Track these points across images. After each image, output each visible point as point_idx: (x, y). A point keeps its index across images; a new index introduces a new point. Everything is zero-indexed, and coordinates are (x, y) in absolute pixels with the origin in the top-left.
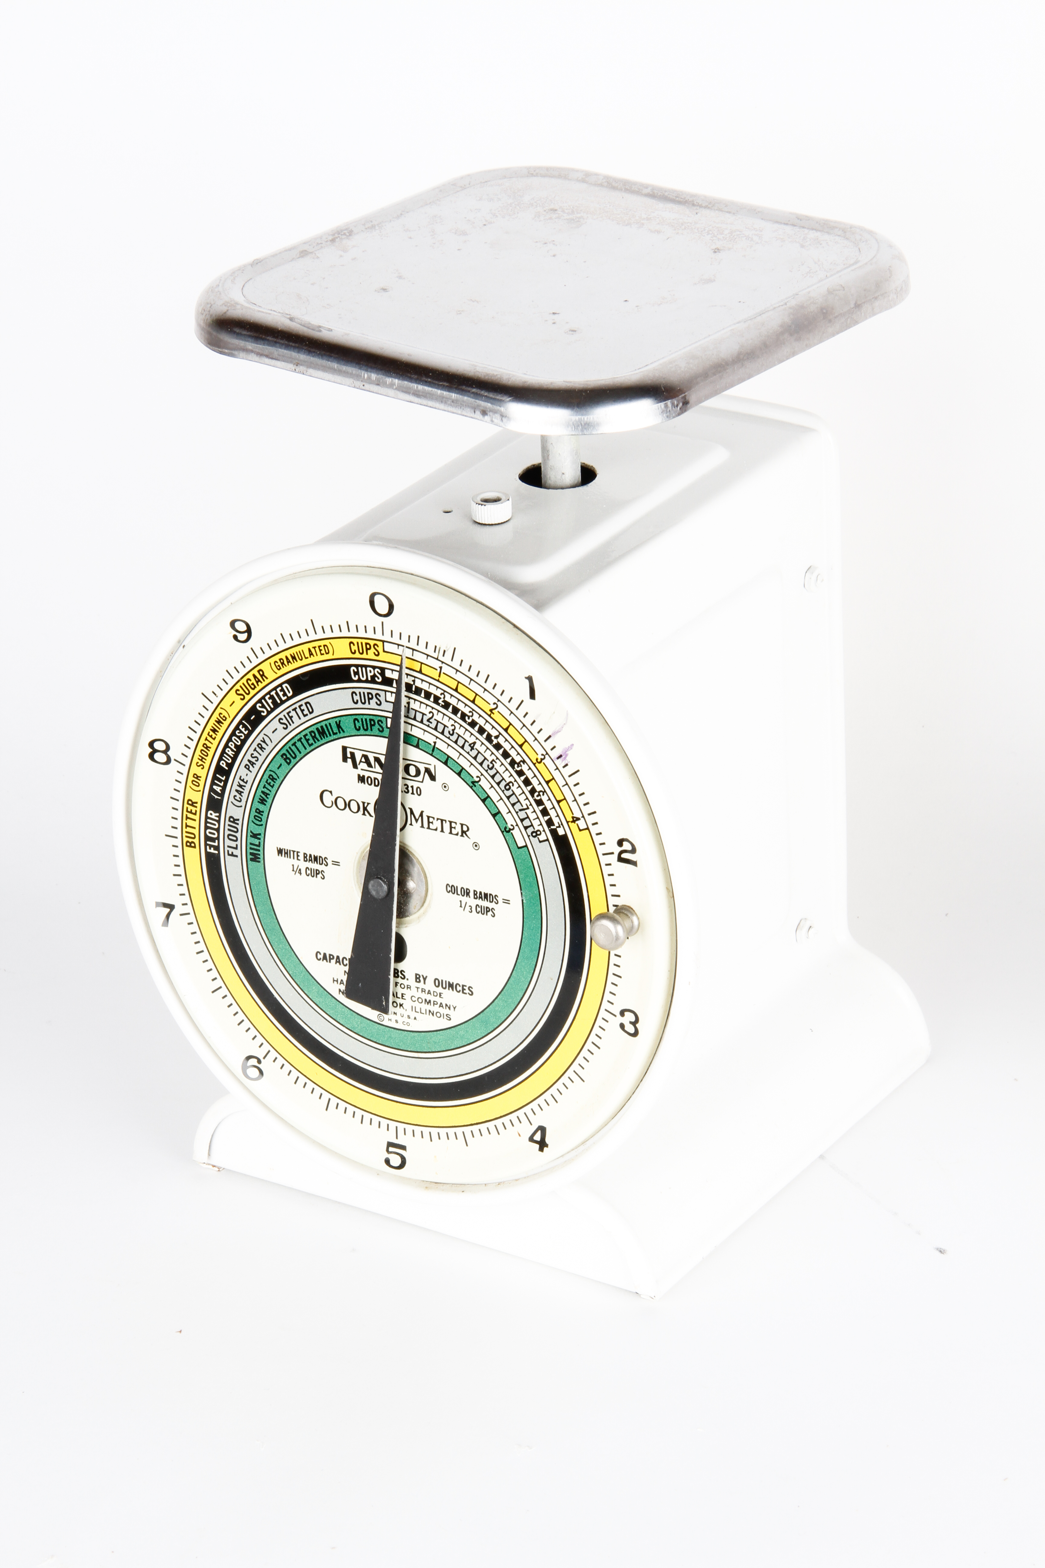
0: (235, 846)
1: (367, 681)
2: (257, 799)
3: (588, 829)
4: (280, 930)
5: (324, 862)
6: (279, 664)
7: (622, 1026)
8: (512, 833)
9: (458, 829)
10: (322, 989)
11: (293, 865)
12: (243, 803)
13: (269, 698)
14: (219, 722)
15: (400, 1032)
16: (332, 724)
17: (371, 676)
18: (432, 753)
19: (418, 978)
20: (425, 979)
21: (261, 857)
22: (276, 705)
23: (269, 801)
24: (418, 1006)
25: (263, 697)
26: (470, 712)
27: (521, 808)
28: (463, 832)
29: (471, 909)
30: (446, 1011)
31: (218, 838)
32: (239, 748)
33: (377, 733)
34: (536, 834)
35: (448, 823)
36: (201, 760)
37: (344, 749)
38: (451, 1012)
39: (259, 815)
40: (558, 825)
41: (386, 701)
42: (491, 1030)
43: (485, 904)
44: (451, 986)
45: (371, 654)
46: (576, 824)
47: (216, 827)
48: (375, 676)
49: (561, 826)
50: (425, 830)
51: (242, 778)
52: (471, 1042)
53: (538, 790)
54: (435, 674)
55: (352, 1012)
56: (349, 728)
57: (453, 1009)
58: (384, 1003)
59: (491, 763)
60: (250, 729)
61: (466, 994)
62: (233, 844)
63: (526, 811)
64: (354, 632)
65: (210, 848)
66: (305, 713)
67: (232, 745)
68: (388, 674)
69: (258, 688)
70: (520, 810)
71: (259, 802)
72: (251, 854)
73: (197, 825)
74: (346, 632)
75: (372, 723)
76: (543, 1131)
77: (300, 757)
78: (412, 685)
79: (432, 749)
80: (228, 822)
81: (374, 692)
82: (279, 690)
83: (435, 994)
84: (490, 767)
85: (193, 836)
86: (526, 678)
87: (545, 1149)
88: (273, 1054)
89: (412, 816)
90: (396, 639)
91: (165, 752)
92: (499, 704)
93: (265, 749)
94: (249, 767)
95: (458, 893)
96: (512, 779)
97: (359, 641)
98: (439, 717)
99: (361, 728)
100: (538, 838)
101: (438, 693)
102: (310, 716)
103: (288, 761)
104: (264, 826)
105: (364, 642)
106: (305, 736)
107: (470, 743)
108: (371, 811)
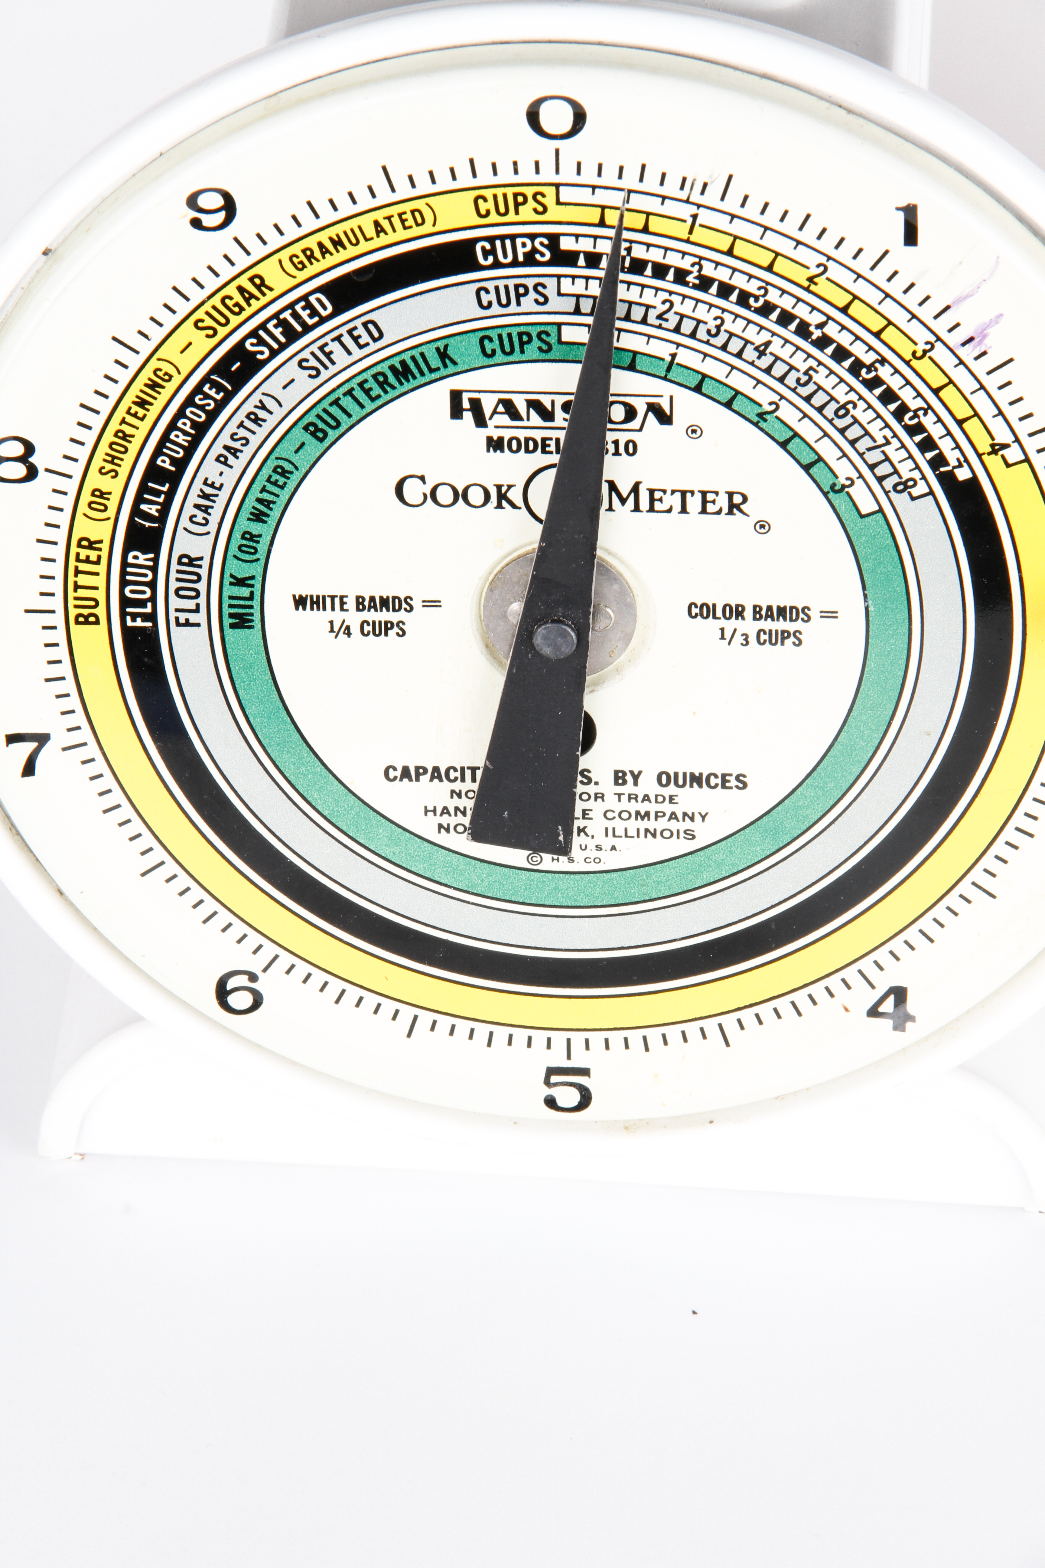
0: (194, 608)
1: (515, 263)
2: (245, 514)
3: (1027, 460)
4: (302, 741)
5: (404, 605)
6: (302, 258)
8: (848, 493)
9: (723, 502)
10: (400, 830)
11: (331, 622)
12: (212, 527)
13: (276, 326)
14: (153, 386)
15: (577, 876)
16: (427, 355)
17: (525, 254)
18: (666, 375)
19: (620, 778)
20: (636, 777)
21: (257, 617)
22: (292, 336)
23: (275, 514)
24: (619, 826)
25: (263, 326)
26: (759, 288)
27: (872, 444)
28: (733, 508)
29: (746, 640)
30: (688, 825)
31: (153, 599)
32: (201, 429)
33: (537, 355)
34: (904, 486)
35: (698, 497)
36: (112, 462)
37: (456, 396)
38: (697, 826)
39: (251, 544)
40: (957, 464)
41: (559, 294)
42: (785, 842)
43: (781, 625)
44: (696, 780)
45: (527, 212)
46: (999, 457)
47: (148, 579)
48: (534, 250)
49: (965, 464)
50: (644, 516)
51: (209, 482)
52: (740, 868)
53: (913, 408)
54: (682, 230)
55: (468, 859)
56: (469, 355)
57: (701, 818)
58: (561, 838)
59: (806, 373)
60: (230, 388)
61: (731, 788)
63: (883, 449)
64: (485, 177)
65: (134, 620)
66: (362, 341)
67: (184, 424)
68: (566, 244)
69: (248, 311)
70: (869, 449)
71: (249, 519)
72: (231, 616)
73: (100, 581)
74: (465, 179)
75: (524, 339)
76: (899, 994)
77: (349, 424)
78: (624, 258)
79: (666, 367)
80: (174, 566)
81: (530, 283)
82: (298, 308)
83: (660, 799)
84: (802, 382)
85: (92, 603)
86: (898, 209)
87: (909, 1025)
88: (286, 960)
89: (614, 494)
90: (589, 176)
91: (23, 459)
92: (830, 264)
93: (264, 421)
94: (226, 458)
95: (718, 616)
96: (853, 397)
97: (499, 192)
98: (687, 308)
99: (499, 351)
100: (910, 493)
101: (685, 264)
102: (374, 346)
103: (320, 435)
104: (263, 561)
105: (510, 191)
106: (361, 385)
107: (757, 344)
108: (517, 498)
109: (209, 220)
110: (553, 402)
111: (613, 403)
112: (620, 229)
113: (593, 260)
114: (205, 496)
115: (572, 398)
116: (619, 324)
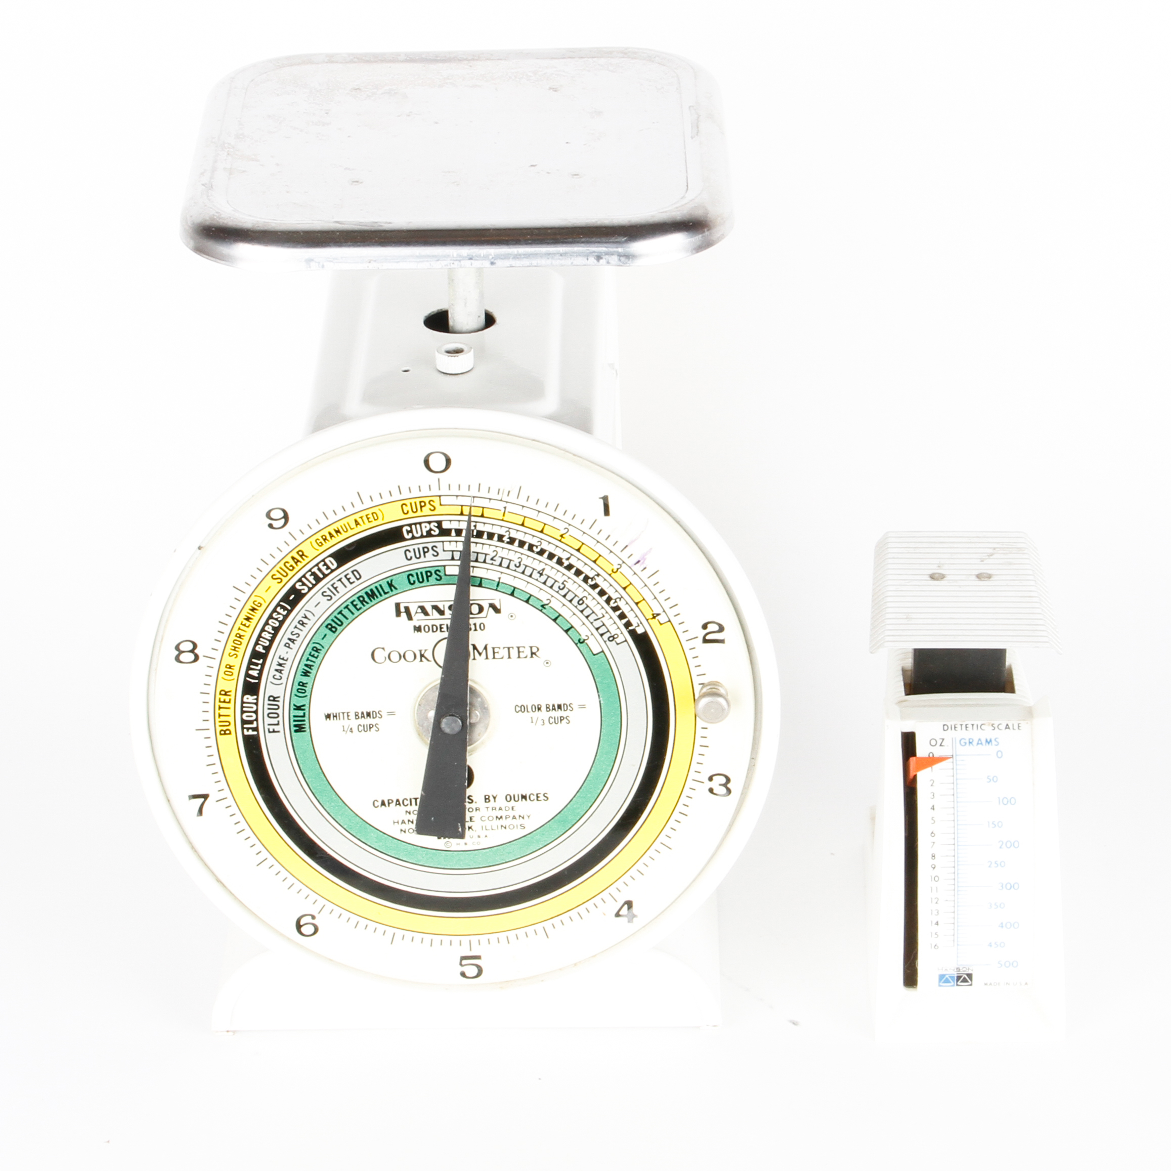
0: (277, 723)
1: (422, 536)
2: (300, 672)
3: (669, 621)
4: (332, 790)
5: (378, 715)
6: (321, 540)
7: (711, 790)
8: (586, 643)
9: (527, 652)
10: (381, 834)
11: (343, 726)
12: (284, 681)
13: (311, 575)
14: (253, 609)
15: (469, 853)
16: (382, 585)
17: (426, 531)
18: (497, 589)
19: (487, 799)
20: (494, 798)
21: (307, 726)
22: (318, 580)
23: (313, 672)
24: (488, 824)
25: (304, 576)
26: (538, 542)
27: (596, 618)
28: (532, 654)
29: (543, 722)
30: (521, 821)
31: (257, 720)
32: (276, 630)
33: (435, 582)
34: (612, 638)
35: (516, 650)
36: (234, 650)
37: (398, 606)
38: (525, 822)
39: (303, 688)
40: (637, 625)
41: (444, 551)
42: (569, 828)
43: (559, 713)
44: (524, 797)
45: (426, 510)
46: (656, 620)
47: (254, 709)
48: (431, 530)
49: (640, 625)
50: (490, 661)
53: (614, 598)
54: (499, 515)
55: (415, 847)
56: (403, 584)
57: (527, 817)
58: (460, 830)
59: (563, 583)
60: (289, 608)
61: (541, 801)
62: (275, 721)
63: (601, 619)
64: (405, 494)
65: (248, 731)
66: (351, 581)
67: (269, 628)
68: (445, 525)
69: (297, 569)
70: (595, 620)
71: (302, 675)
72: (295, 726)
73: (231, 712)
74: (397, 496)
75: (429, 574)
76: (629, 904)
77: (348, 623)
78: (473, 531)
79: (496, 584)
80: (267, 702)
81: (430, 545)
82: (321, 565)
83: (507, 809)
84: (561, 588)
85: (228, 724)
86: (600, 498)
87: (635, 919)
88: (330, 907)
89: (475, 651)
90: (454, 491)
91: (192, 651)
92: (570, 528)
93: (306, 624)
94: (289, 644)
95: (529, 711)
96: (586, 594)
97: (413, 501)
98: (504, 553)
99: (417, 581)
100: (616, 642)
101: (502, 531)
102: (357, 582)
103: (334, 629)
104: (309, 697)
105: (418, 501)
106: (352, 603)
107: (539, 570)
108: (430, 657)
109: (276, 524)
110: (444, 606)
111: (472, 604)
112: (470, 515)
113: (459, 532)
114: (280, 665)
115: (452, 603)
116: (472, 564)
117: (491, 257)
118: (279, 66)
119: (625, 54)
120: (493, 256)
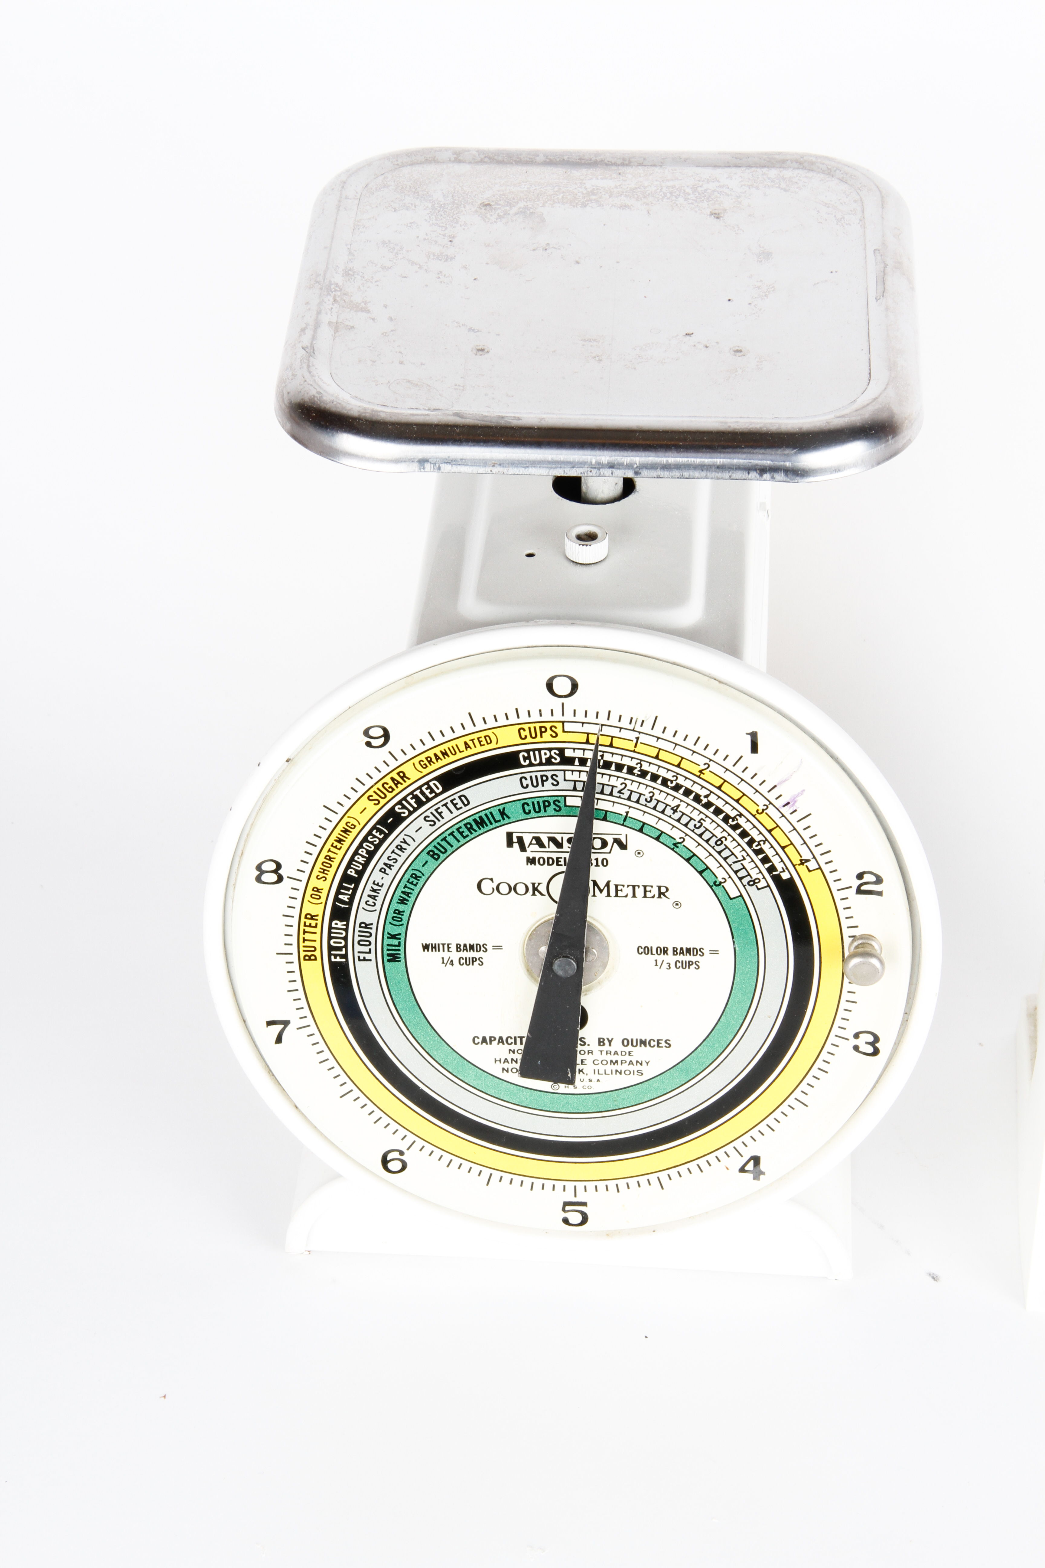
0: (368, 951)
1: (541, 764)
2: (396, 900)
3: (820, 868)
4: (427, 1023)
5: (482, 949)
6: (426, 762)
7: (856, 1048)
8: (723, 886)
9: (655, 891)
10: (481, 1071)
11: (443, 958)
12: (378, 907)
13: (412, 799)
14: (346, 831)
15: (579, 1096)
16: (493, 813)
17: (546, 759)
18: (623, 823)
19: (602, 1042)
20: (610, 1042)
21: (402, 956)
22: (420, 804)
23: (412, 899)
24: (602, 1068)
25: (405, 799)
26: (673, 776)
27: (736, 860)
28: (661, 894)
29: (669, 966)
30: (639, 1067)
31: (346, 946)
32: (371, 854)
33: (553, 813)
34: (753, 882)
35: (642, 888)
36: (323, 873)
37: (509, 835)
38: (644, 1068)
39: (399, 916)
40: (782, 870)
41: (565, 780)
42: (692, 1077)
43: (688, 958)
44: (643, 1043)
45: (547, 736)
46: (805, 866)
47: (343, 935)
48: (551, 757)
49: (786, 870)
50: (613, 899)
51: (376, 883)
52: (668, 1091)
53: (757, 840)
54: (631, 746)
55: (519, 1087)
56: (517, 813)
57: (646, 1064)
58: (569, 1075)
59: (699, 822)
60: (387, 832)
61: (662, 1047)
62: (366, 949)
63: (741, 862)
64: (524, 718)
65: (335, 958)
66: (458, 806)
67: (362, 852)
68: (568, 753)
69: (397, 791)
70: (734, 863)
71: (398, 903)
72: (388, 955)
73: (317, 937)
74: (513, 719)
75: (546, 804)
76: (756, 1160)
77: (452, 851)
78: (600, 760)
79: (623, 819)
80: (357, 928)
81: (549, 774)
82: (424, 789)
83: (624, 1053)
84: (697, 826)
85: (313, 949)
86: (747, 734)
87: (762, 1177)
88: (419, 1143)
89: (596, 887)
90: (580, 717)
91: (275, 871)
92: (711, 763)
93: (405, 849)
94: (385, 870)
95: (653, 953)
96: (725, 834)
97: (532, 726)
98: (634, 787)
99: (532, 811)
100: (756, 886)
101: (633, 763)
102: (465, 809)
103: (436, 857)
104: (405, 925)
105: (538, 726)
106: (458, 829)
107: (672, 806)
108: (543, 890)
109: (375, 743)
110: (562, 838)
111: (594, 838)
112: (597, 745)
113: (583, 762)
114: (374, 890)
115: (572, 835)
116: (597, 796)
117: (635, 466)
118: (398, 165)
119: (801, 163)
120: (638, 465)
